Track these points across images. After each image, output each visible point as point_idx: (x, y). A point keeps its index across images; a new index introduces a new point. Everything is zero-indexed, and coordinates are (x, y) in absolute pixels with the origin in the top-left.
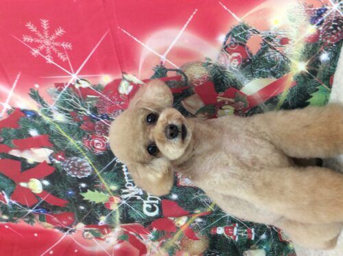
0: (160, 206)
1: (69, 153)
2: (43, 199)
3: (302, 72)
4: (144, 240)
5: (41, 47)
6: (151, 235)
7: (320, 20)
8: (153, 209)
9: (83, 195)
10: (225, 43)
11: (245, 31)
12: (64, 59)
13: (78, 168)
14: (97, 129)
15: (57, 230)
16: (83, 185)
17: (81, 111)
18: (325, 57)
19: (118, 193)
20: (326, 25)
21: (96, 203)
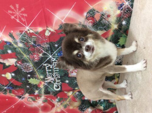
0: (61, 86)
1: (24, 61)
2: (11, 82)
3: (116, 28)
4: (54, 102)
5: (15, 15)
6: (57, 100)
7: (121, 8)
8: (58, 87)
9: (29, 80)
10: (86, 16)
11: (94, 11)
12: (24, 20)
13: (27, 68)
14: (36, 50)
15: (16, 97)
16: (29, 76)
17: (30, 42)
18: (124, 23)
19: (44, 80)
20: (124, 10)
21: (34, 84)
